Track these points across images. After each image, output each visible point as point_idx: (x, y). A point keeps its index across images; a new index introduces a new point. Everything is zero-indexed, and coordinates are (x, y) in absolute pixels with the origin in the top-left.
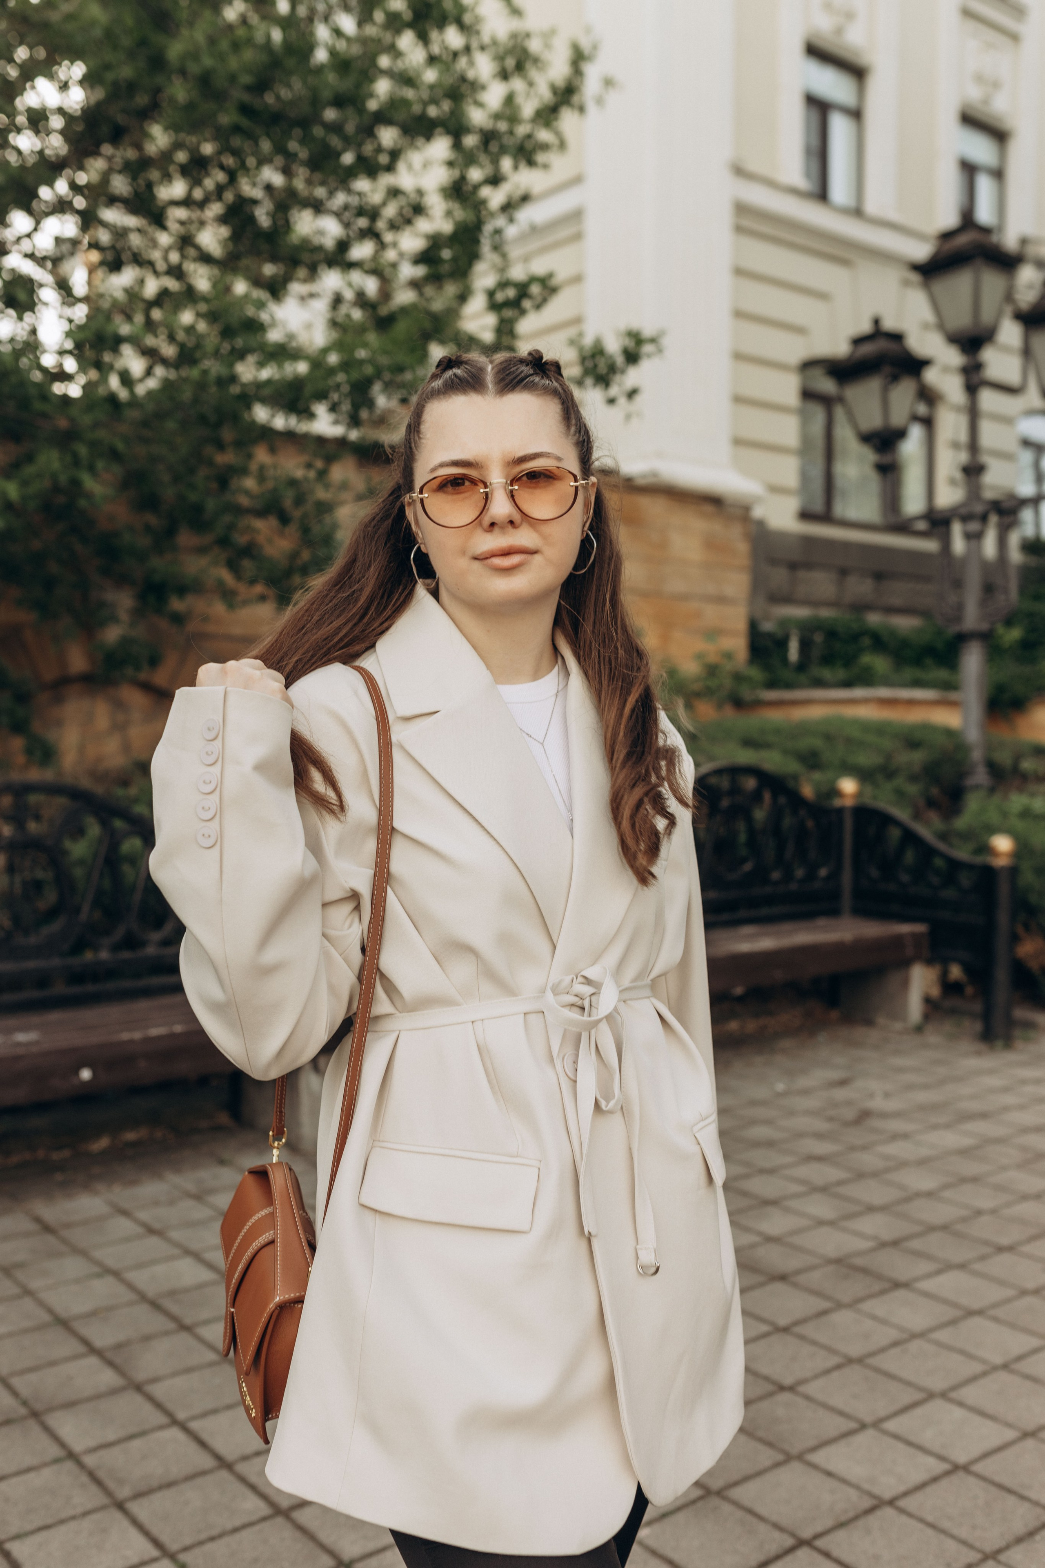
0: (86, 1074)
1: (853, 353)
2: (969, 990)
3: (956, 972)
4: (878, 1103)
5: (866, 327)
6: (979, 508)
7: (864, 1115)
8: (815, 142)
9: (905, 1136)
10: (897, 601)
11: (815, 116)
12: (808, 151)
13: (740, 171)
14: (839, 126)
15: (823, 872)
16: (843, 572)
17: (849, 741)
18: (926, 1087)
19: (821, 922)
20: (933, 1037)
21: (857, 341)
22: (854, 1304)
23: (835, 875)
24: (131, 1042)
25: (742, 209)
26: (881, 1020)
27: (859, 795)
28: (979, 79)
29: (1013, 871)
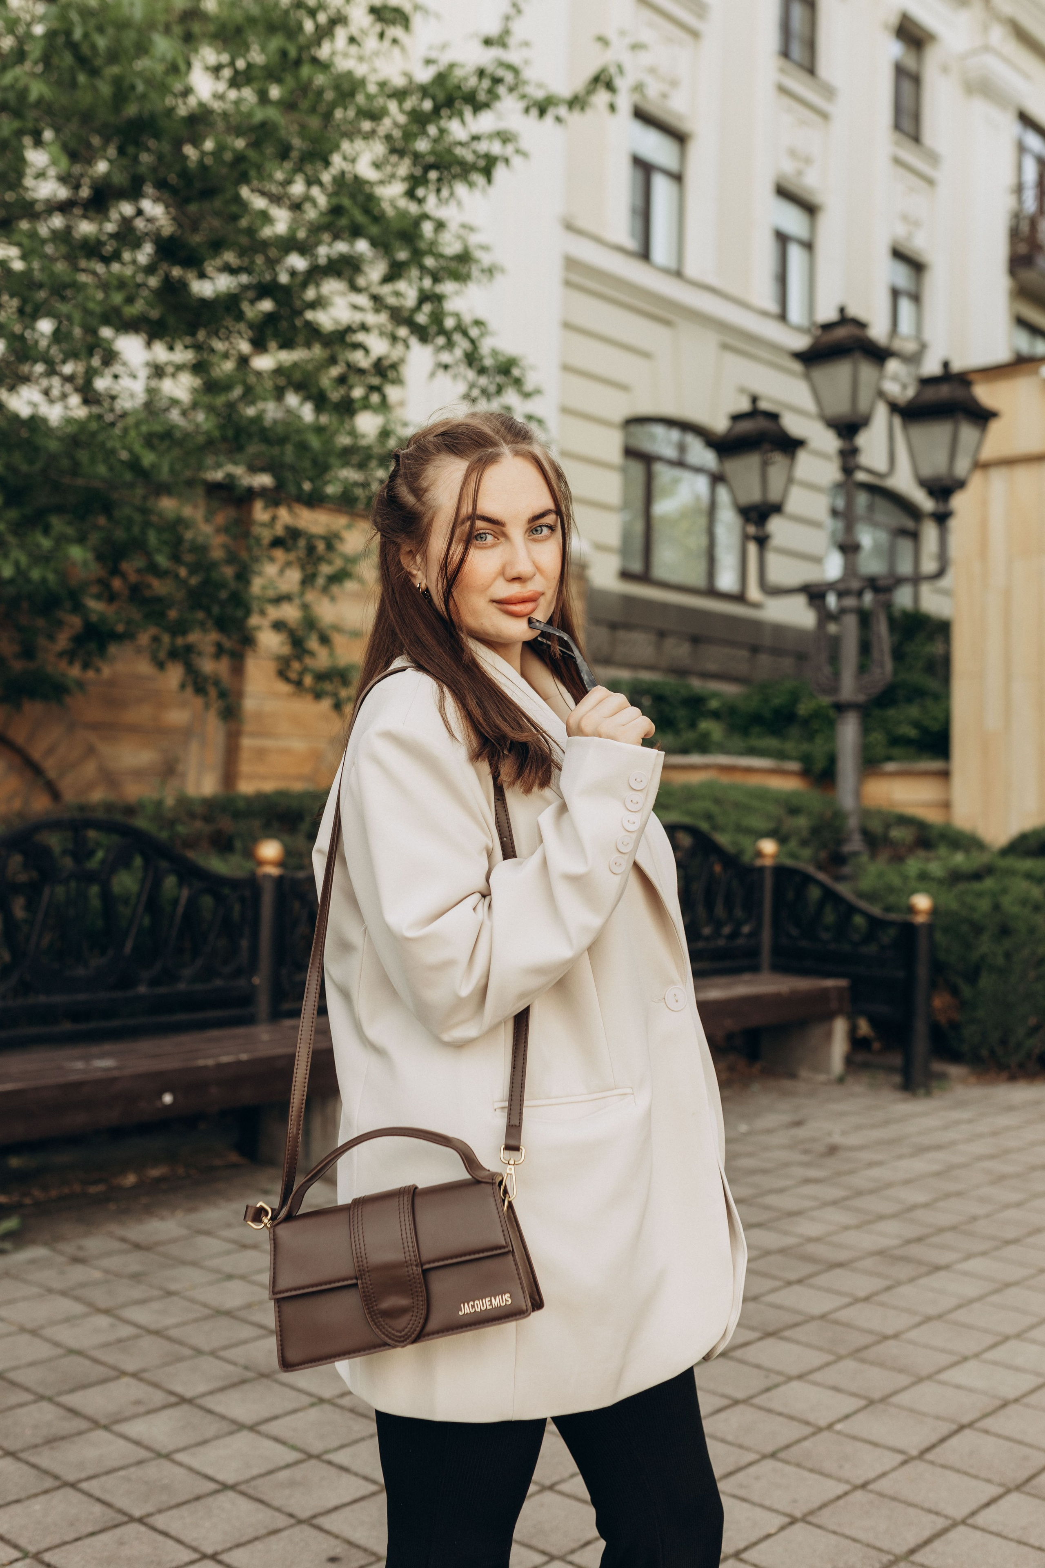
0: (168, 1099)
1: (730, 430)
2: (876, 1045)
3: (864, 1027)
4: (837, 1139)
5: (744, 405)
6: (855, 585)
7: (832, 1150)
8: (640, 203)
9: (879, 1164)
10: (712, 667)
11: (640, 175)
12: (634, 211)
13: (570, 227)
14: (661, 186)
15: (746, 929)
16: (662, 634)
17: (737, 805)
18: (874, 1126)
19: (747, 977)
20: (858, 1087)
21: (736, 418)
22: (912, 1280)
23: (755, 933)
24: (206, 1068)
25: (571, 263)
26: (804, 1073)
27: (776, 856)
28: (793, 153)
29: (930, 927)
